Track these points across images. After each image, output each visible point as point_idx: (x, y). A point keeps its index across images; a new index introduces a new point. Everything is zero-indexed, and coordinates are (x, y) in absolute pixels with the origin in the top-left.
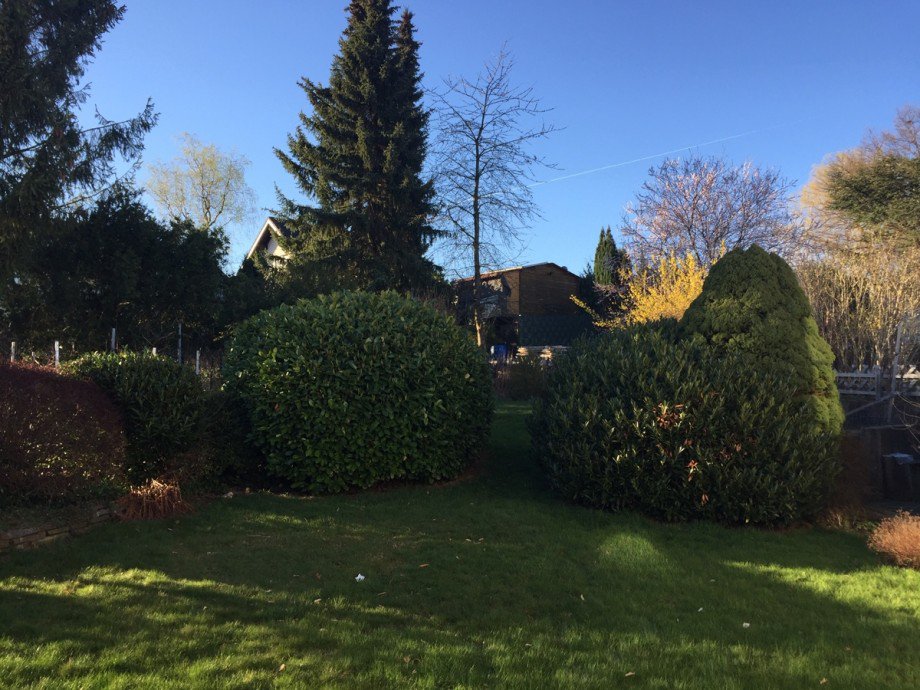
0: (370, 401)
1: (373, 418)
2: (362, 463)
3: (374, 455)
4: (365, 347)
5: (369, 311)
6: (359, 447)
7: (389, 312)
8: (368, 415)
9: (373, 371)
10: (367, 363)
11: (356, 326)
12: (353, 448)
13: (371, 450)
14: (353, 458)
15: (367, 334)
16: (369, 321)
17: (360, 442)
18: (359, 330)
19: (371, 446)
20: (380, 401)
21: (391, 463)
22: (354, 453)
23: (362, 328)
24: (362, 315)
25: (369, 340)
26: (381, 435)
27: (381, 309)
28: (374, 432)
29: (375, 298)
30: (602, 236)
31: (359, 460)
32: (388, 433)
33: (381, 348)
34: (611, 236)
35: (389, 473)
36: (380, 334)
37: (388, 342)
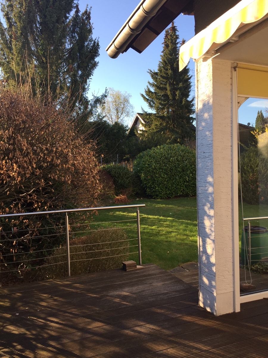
0: (172, 175)
1: (173, 179)
2: (171, 191)
3: (174, 189)
4: (171, 160)
5: (171, 150)
6: (170, 187)
7: (177, 150)
8: (172, 178)
9: (173, 167)
10: (171, 165)
11: (168, 155)
12: (168, 187)
13: (173, 188)
14: (168, 190)
15: (171, 157)
16: (171, 153)
17: (170, 186)
18: (169, 156)
19: (173, 186)
20: (175, 175)
21: (178, 191)
22: (169, 188)
23: (170, 155)
24: (169, 152)
25: (171, 159)
26: (175, 183)
27: (175, 150)
28: (173, 183)
29: (173, 146)
30: (258, 113)
31: (170, 190)
32: (177, 183)
33: (175, 161)
34: (262, 113)
35: (178, 193)
36: (174, 157)
37: (177, 159)
